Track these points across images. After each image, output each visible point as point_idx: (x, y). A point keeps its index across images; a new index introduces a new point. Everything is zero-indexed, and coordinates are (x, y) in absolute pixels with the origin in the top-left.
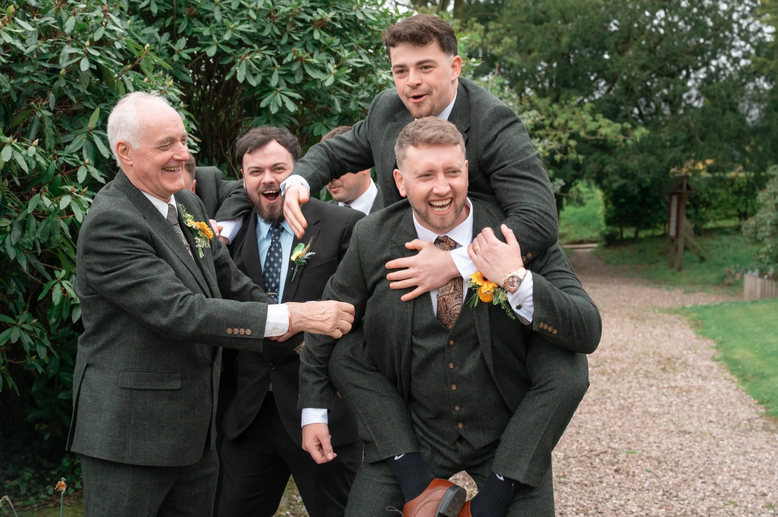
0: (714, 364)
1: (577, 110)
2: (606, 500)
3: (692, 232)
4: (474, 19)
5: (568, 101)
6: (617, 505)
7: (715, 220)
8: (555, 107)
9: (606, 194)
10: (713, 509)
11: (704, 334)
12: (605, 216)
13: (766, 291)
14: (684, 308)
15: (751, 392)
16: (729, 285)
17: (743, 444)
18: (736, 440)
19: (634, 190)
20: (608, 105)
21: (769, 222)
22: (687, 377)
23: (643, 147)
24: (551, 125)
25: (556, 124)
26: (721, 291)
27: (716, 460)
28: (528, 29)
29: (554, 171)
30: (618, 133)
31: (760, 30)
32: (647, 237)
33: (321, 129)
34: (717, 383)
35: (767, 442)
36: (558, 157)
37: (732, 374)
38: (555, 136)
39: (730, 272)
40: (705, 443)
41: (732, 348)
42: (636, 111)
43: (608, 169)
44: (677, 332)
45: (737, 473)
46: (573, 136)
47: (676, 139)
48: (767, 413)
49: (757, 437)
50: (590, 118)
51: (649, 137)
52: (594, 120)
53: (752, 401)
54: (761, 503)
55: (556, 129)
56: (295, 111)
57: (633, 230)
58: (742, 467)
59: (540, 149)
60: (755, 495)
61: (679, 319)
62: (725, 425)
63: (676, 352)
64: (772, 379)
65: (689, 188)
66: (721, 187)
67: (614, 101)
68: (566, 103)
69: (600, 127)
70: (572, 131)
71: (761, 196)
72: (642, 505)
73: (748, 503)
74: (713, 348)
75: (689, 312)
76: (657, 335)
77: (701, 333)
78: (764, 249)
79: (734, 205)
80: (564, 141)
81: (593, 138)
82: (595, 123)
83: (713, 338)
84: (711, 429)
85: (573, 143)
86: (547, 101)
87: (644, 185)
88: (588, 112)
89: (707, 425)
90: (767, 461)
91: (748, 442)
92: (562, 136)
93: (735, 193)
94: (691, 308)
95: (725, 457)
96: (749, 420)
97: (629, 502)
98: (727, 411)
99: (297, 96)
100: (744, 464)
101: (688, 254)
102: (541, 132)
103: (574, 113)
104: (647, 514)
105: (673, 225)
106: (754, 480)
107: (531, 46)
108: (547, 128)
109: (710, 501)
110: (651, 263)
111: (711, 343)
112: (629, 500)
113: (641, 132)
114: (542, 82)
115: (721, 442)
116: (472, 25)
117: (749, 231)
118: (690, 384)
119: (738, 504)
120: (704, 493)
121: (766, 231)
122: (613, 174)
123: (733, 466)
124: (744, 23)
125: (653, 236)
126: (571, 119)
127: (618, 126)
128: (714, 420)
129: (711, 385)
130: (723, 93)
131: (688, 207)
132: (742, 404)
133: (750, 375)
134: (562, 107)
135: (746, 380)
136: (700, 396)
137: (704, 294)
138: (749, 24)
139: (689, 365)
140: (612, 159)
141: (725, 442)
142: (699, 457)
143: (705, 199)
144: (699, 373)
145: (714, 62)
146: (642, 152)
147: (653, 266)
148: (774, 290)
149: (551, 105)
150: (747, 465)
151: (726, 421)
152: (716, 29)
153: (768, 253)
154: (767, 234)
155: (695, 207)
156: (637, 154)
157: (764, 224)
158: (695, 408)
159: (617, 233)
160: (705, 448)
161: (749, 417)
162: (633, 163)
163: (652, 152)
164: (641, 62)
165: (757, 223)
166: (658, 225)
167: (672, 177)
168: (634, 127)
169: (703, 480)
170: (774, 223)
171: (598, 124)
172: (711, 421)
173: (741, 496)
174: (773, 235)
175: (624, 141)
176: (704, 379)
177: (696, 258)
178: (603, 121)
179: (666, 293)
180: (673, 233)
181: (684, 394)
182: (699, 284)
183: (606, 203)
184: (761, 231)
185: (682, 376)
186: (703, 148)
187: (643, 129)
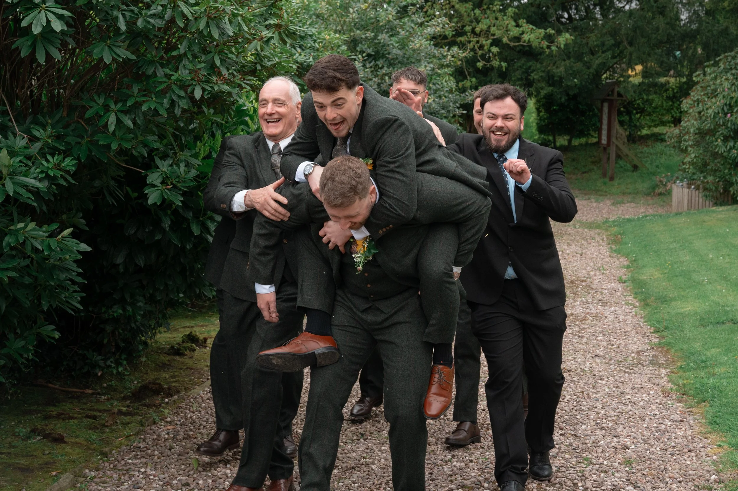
0: (619, 287)
1: (498, 14)
2: (446, 462)
3: (626, 141)
5: (491, 6)
6: (455, 469)
7: (650, 127)
8: (477, 11)
9: (538, 101)
10: (563, 469)
11: (618, 252)
12: (537, 124)
13: (693, 201)
14: (607, 221)
15: (648, 320)
16: (660, 194)
17: (622, 382)
18: (617, 378)
19: (561, 98)
20: (533, 9)
21: (692, 130)
22: (587, 303)
23: (570, 53)
24: (473, 31)
25: (478, 30)
26: (651, 202)
27: (586, 404)
29: (477, 79)
30: (542, 40)
32: (581, 145)
33: (102, 51)
34: (617, 308)
35: (649, 380)
36: (480, 65)
37: (635, 298)
38: (478, 42)
39: (661, 181)
40: (581, 384)
41: (644, 266)
42: (566, 15)
43: (534, 76)
44: (592, 250)
45: (604, 420)
46: (496, 42)
47: (603, 44)
48: (660, 344)
49: (641, 374)
50: (514, 24)
51: (575, 42)
52: (518, 26)
53: (648, 329)
54: (620, 457)
55: (479, 35)
56: (62, 32)
57: (567, 137)
58: (612, 413)
59: (449, 57)
60: (616, 448)
61: (599, 234)
62: (610, 360)
63: (582, 274)
64: (674, 303)
65: (619, 95)
66: (655, 93)
68: (488, 8)
69: (523, 33)
70: (495, 37)
71: (686, 104)
72: (483, 467)
73: (604, 459)
74: (624, 267)
75: (610, 227)
76: (568, 254)
77: (615, 251)
78: (688, 159)
79: (668, 110)
80: (486, 48)
81: (517, 44)
82: (518, 28)
83: (627, 256)
84: (594, 365)
85: (495, 49)
86: (469, 5)
87: (571, 93)
88: (512, 17)
89: (591, 360)
90: (642, 403)
91: (630, 380)
92: (484, 42)
93: (669, 98)
94: (614, 221)
95: (597, 400)
96: (638, 353)
97: (471, 464)
98: (618, 343)
99: (66, 13)
100: (614, 410)
101: (621, 163)
102: (462, 39)
103: (497, 19)
104: (486, 479)
105: (604, 132)
106: (620, 429)
108: (469, 34)
109: (563, 458)
110: (584, 173)
111: (624, 261)
112: (471, 461)
113: (564, 38)
115: (600, 381)
117: (673, 141)
118: (588, 311)
119: (594, 461)
120: (559, 448)
121: (689, 140)
122: (539, 81)
123: (603, 412)
125: (587, 144)
126: (494, 26)
127: (542, 31)
128: (601, 353)
129: (608, 312)
131: (620, 113)
132: (637, 333)
133: (653, 298)
134: (484, 12)
135: (647, 305)
136: (595, 325)
137: (633, 205)
139: (592, 289)
140: (539, 66)
141: (604, 382)
142: (568, 402)
143: (638, 104)
144: (600, 298)
146: (569, 58)
147: (585, 175)
148: (701, 200)
150: (618, 411)
151: (613, 354)
153: (692, 163)
154: (690, 143)
155: (629, 113)
156: (564, 60)
157: (688, 133)
158: (585, 340)
159: (549, 141)
160: (580, 390)
161: (640, 349)
162: (560, 70)
163: (579, 57)
165: (681, 132)
166: (592, 133)
167: (604, 82)
168: (559, 32)
169: (563, 432)
170: (697, 131)
171: (521, 29)
172: (596, 356)
173: (600, 450)
174: (697, 144)
175: (549, 47)
176: (604, 304)
177: (629, 166)
178: (526, 27)
179: (595, 205)
180: (604, 141)
181: (577, 323)
182: (630, 193)
183: (538, 110)
184: (685, 141)
185: (582, 301)
186: (631, 54)
187: (567, 35)
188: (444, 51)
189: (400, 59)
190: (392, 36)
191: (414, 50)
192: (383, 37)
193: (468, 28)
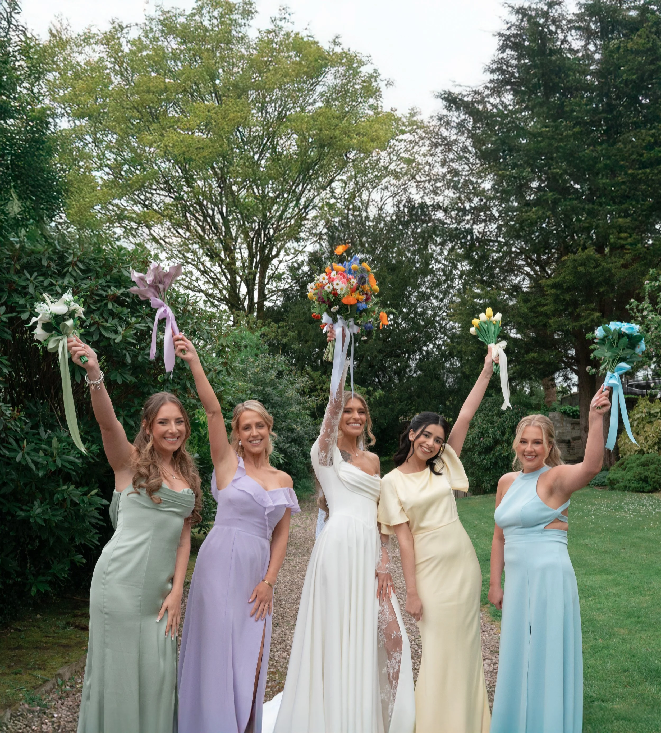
4: (269, 320)
8: (324, 377)
24: (321, 389)
28: (305, 326)
30: (365, 394)
31: (453, 328)
33: (116, 375)
42: (377, 380)
47: (402, 397)
51: (385, 396)
67: (362, 374)
86: (319, 373)
87: (382, 427)
107: (307, 338)
114: (315, 361)
116: (269, 324)
124: (443, 323)
127: (365, 389)
130: (431, 367)
138: (446, 324)
145: (425, 348)
146: (380, 406)
149: (321, 376)
152: (425, 326)
163: (387, 406)
164: (379, 348)
168: (375, 390)
186: (419, 404)
187: (381, 392)
188: (306, 398)
189: (279, 403)
190: (274, 389)
191: (288, 398)
192: (268, 389)
193: (319, 387)
